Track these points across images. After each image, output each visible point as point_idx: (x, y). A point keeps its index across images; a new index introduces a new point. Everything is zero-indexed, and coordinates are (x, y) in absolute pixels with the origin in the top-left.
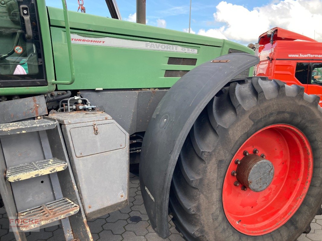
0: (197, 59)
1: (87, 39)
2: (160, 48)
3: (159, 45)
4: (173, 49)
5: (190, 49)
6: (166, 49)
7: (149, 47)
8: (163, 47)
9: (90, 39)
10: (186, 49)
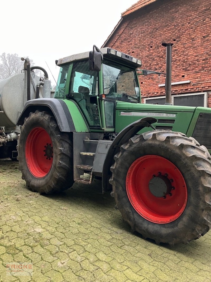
0: (175, 120)
1: (126, 113)
2: (154, 115)
3: (154, 114)
4: (161, 115)
5: (171, 114)
6: (157, 115)
7: (149, 115)
8: (156, 114)
9: (127, 113)
10: (169, 114)
